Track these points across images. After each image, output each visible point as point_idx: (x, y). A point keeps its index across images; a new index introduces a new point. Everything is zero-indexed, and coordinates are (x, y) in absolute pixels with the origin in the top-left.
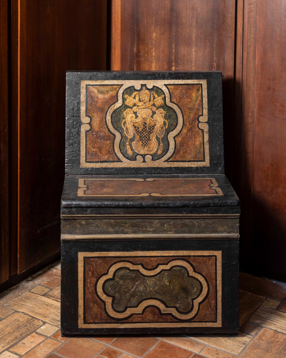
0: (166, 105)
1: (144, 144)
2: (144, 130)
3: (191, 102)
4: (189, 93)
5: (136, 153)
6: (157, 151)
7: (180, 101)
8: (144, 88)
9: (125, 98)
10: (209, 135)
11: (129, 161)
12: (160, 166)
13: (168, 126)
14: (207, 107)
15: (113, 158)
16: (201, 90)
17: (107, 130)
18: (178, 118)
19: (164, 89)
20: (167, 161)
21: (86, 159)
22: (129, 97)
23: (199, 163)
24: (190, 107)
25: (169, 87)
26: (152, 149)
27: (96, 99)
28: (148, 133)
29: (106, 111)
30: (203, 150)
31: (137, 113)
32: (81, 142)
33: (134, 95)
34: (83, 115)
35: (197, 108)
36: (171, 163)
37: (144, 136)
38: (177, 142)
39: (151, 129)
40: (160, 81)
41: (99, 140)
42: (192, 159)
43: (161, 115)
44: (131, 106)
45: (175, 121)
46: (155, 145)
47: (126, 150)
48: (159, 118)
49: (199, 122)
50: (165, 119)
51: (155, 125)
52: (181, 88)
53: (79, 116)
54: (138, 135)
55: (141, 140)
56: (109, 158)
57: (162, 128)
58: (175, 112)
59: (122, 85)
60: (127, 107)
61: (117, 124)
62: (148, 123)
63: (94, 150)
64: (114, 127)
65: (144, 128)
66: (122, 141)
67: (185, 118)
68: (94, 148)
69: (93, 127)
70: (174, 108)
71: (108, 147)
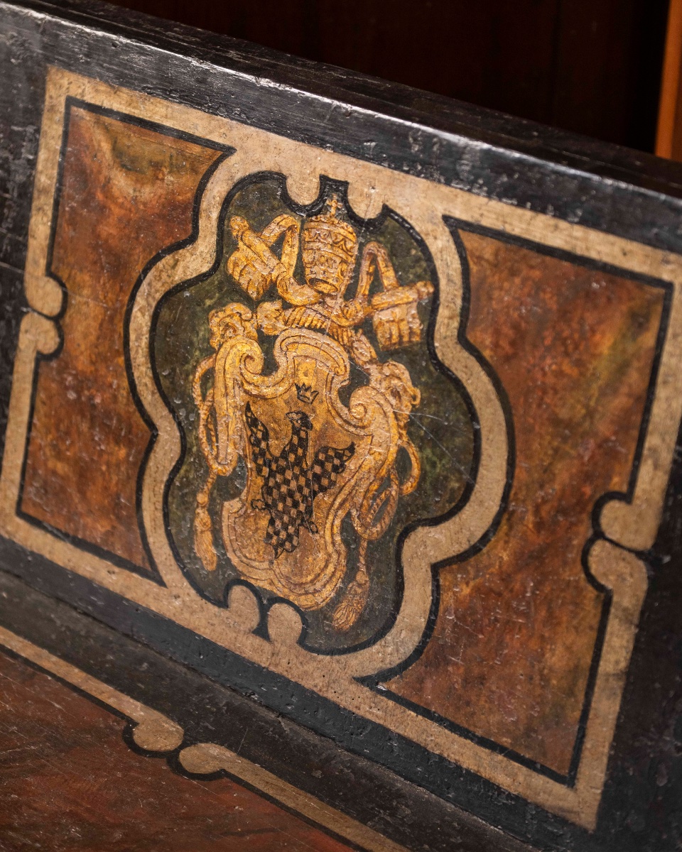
0: (433, 355)
1: (277, 533)
2: (292, 457)
3: (575, 385)
4: (582, 320)
5: (234, 568)
6: (334, 604)
7: (515, 355)
8: (333, 203)
9: (229, 233)
10: (637, 639)
11: (193, 592)
12: (330, 695)
13: (419, 487)
14: (666, 457)
15: (128, 548)
16: (655, 324)
17: (125, 384)
18: (484, 459)
19: (441, 244)
20: (369, 682)
21: (20, 502)
22: (250, 237)
23: (540, 780)
24: (564, 413)
25: (470, 241)
26: (312, 582)
27: (100, 196)
28: (308, 485)
29: (135, 275)
30: (577, 714)
31: (279, 340)
32: (13, 402)
33: (277, 231)
34: (36, 263)
35: (607, 440)
36: (391, 703)
37: (284, 489)
38: (447, 599)
39: (329, 466)
40: (422, 183)
41: (84, 427)
42: (506, 741)
43: (393, 401)
44: (253, 294)
45: (460, 472)
46: (331, 568)
47: (192, 531)
48: (380, 418)
49: (599, 535)
50: (409, 433)
51: (352, 449)
52: (536, 274)
53: (21, 264)
54: (259, 471)
55: (267, 505)
56: (111, 539)
57: (385, 483)
58: (472, 416)
59: (228, 151)
60: (233, 291)
61: (174, 370)
62: (317, 426)
63: (61, 468)
64: (156, 379)
65: (293, 449)
66: (182, 472)
67: (520, 474)
68: (59, 455)
69: (67, 345)
70: (470, 389)
71: (115, 478)
